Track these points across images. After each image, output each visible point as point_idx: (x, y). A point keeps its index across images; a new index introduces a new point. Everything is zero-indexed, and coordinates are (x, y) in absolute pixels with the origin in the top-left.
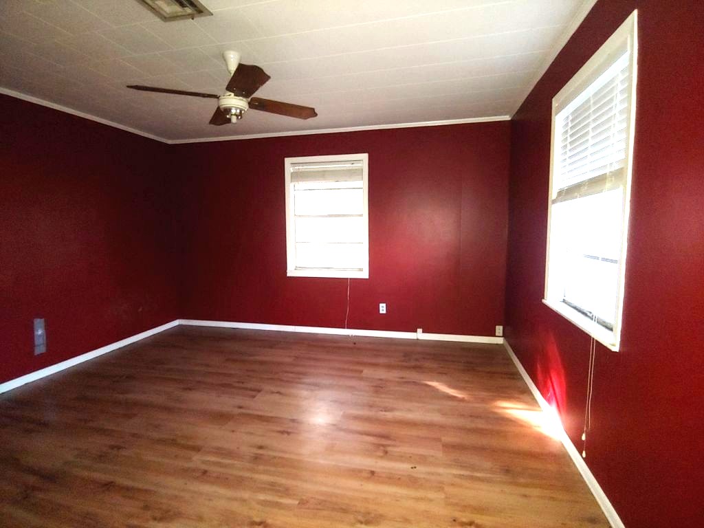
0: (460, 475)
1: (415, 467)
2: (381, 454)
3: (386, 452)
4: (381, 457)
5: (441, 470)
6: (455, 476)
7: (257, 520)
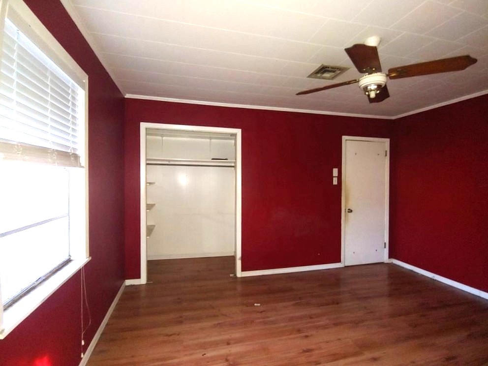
0: (172, 359)
1: (203, 355)
2: (229, 358)
3: (227, 360)
4: (228, 355)
5: (186, 358)
6: (175, 358)
7: (264, 313)
